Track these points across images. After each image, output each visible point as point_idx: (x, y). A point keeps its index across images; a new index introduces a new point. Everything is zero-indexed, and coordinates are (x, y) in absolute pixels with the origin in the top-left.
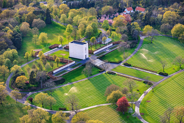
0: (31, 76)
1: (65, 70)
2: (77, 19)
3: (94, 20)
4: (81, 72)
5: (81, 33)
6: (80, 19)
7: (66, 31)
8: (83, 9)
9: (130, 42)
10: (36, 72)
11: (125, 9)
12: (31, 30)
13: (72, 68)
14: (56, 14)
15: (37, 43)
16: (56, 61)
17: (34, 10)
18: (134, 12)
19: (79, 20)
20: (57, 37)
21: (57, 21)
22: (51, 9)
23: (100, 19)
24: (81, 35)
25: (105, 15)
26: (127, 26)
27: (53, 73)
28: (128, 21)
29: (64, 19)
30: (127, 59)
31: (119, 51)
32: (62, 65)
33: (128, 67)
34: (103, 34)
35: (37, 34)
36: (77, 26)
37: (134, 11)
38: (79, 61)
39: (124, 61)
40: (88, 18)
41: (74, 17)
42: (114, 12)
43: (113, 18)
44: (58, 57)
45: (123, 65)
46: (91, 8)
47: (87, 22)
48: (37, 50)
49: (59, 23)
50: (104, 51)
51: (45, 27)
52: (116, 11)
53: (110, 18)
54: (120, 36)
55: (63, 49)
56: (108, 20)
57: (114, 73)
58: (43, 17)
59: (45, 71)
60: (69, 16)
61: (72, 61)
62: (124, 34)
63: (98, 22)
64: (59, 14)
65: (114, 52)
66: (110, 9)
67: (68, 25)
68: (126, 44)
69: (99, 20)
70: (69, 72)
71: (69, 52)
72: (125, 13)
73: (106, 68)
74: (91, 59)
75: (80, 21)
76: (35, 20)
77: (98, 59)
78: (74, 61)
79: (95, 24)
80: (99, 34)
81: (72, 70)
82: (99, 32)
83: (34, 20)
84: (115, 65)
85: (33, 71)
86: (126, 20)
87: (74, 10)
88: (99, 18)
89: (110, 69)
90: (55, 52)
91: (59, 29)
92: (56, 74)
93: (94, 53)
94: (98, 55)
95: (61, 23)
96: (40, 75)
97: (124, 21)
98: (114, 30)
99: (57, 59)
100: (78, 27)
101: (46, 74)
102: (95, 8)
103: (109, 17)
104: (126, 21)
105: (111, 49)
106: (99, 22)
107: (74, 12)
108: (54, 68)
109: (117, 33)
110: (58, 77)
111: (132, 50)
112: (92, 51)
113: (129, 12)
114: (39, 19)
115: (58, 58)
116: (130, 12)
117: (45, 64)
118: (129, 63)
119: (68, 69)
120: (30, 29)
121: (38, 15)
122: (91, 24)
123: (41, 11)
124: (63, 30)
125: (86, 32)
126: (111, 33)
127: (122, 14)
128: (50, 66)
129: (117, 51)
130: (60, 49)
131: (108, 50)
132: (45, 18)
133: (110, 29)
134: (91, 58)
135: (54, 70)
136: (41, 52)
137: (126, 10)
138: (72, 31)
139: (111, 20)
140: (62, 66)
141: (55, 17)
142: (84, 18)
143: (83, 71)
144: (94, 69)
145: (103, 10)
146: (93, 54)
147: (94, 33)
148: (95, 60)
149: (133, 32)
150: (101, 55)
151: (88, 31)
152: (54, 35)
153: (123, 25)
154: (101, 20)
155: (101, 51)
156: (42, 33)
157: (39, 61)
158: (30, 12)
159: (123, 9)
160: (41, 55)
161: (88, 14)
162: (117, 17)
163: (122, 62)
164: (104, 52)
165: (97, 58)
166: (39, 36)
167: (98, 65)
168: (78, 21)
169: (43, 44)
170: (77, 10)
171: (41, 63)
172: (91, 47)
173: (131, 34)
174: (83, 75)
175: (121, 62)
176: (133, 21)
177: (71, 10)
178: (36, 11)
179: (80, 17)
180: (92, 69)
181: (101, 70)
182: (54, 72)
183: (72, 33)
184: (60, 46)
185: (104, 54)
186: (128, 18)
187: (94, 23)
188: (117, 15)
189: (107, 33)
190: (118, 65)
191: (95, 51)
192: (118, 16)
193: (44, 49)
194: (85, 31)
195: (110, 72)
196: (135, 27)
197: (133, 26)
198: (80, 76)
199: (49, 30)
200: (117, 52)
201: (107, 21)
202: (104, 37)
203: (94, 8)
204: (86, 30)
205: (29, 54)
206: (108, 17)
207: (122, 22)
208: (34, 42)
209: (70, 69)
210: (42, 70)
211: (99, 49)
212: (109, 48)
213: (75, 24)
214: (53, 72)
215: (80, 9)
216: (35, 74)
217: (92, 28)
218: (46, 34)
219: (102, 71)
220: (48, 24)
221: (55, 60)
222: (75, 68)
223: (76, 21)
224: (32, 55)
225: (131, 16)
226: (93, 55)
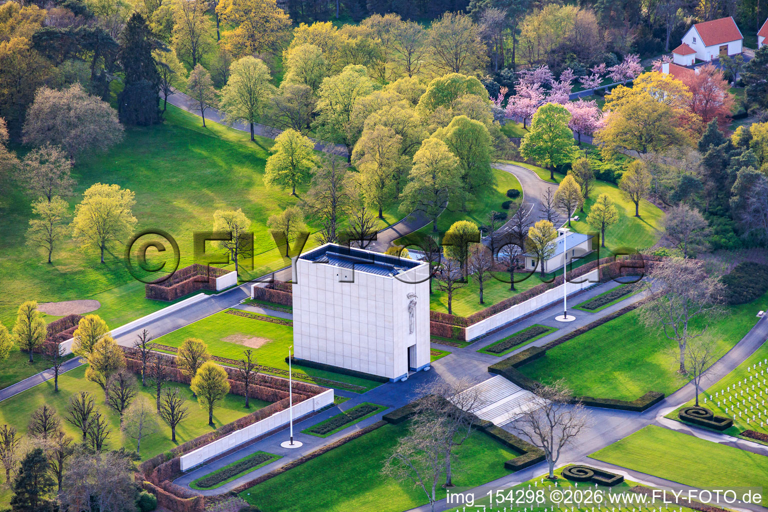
0: (21, 484)
1: (266, 448)
2: (348, 94)
3: (466, 99)
4: (379, 467)
5: (374, 191)
6: (366, 93)
7: (268, 176)
8: (390, 24)
9: (724, 266)
10: (61, 456)
11: (683, 30)
12: (14, 168)
13: (313, 437)
14: (192, 57)
15: (61, 255)
16: (201, 386)
17: (37, 26)
18: (751, 54)
19: (358, 103)
20: (203, 218)
21: (203, 106)
22: (159, 22)
23: (507, 96)
24: (372, 206)
25: (543, 71)
26: (702, 148)
27: (176, 471)
28: (706, 114)
29: (251, 95)
30: (703, 381)
31: (647, 320)
32: (242, 415)
33: (714, 439)
34: (534, 200)
35: (63, 197)
36: (348, 144)
37: (750, 43)
38: (364, 386)
39: (680, 395)
40: (429, 88)
41: (321, 76)
42: (610, 48)
43: (599, 95)
44: (216, 358)
45: (675, 425)
46: (447, 17)
47: (416, 114)
48: (61, 309)
49: (217, 118)
50: (538, 321)
51: (118, 149)
52: (617, 46)
53: (577, 92)
54: (653, 223)
55: (249, 303)
56: (568, 106)
57: (611, 476)
58: (101, 79)
59: (121, 454)
60: (289, 75)
61: (314, 385)
62: (683, 208)
63: (496, 119)
64: (212, 58)
65: (614, 329)
66: (577, 27)
67: (285, 137)
68: (698, 272)
69: (505, 104)
70: (294, 465)
71: (289, 324)
72: (688, 60)
73: (556, 440)
74: (449, 378)
75: (368, 110)
76: (46, 97)
77: (498, 378)
78: (326, 385)
79: (475, 130)
80: (506, 206)
81: (316, 449)
82: (503, 190)
83: (39, 98)
84: (621, 424)
85: (38, 452)
86: (693, 110)
87: (322, 27)
88: (504, 90)
89: (584, 449)
90: (193, 325)
91: (214, 165)
92: (201, 476)
93: (472, 332)
94: (494, 350)
95: (228, 117)
96: (90, 481)
97: (682, 118)
98: (609, 178)
99: (210, 370)
100: (357, 148)
101: (133, 476)
102: (476, 19)
103: (575, 82)
104: (696, 118)
105: (590, 307)
106: (499, 117)
107: (325, 45)
108: (183, 437)
109: (634, 195)
110: (212, 500)
111: (740, 320)
112: (451, 318)
113: (714, 52)
114: (76, 89)
115: (212, 364)
116: (724, 49)
117: (119, 405)
118: (717, 413)
119: (286, 445)
120: (13, 158)
121: (68, 63)
122: (450, 130)
123: (87, 35)
124: (243, 171)
125: (409, 189)
126: (586, 196)
127: (666, 67)
128: (159, 421)
129: (634, 321)
130: (225, 302)
131: (571, 318)
132: (117, 81)
133: (584, 165)
134: (452, 369)
135: (186, 449)
136: (96, 317)
137: (692, 38)
138: (307, 175)
139: (584, 109)
140: (242, 424)
141: (188, 81)
142: (392, 86)
143: (395, 462)
144: (471, 445)
145: (532, 35)
146: (461, 337)
147: (468, 195)
148: (478, 380)
149: (744, 189)
150: (518, 352)
151: (428, 181)
152: (180, 203)
153: (674, 140)
154: (519, 104)
155: (518, 321)
156: (96, 187)
157: (74, 381)
158: (14, 40)
159: (671, 27)
160: (93, 338)
161: (425, 58)
162: (630, 85)
163: (670, 400)
164: (540, 331)
165: (493, 371)
166: (72, 208)
167: (499, 421)
168: (356, 107)
169: (102, 266)
170: (348, 27)
171: (96, 397)
172: (450, 290)
173: (727, 209)
174: (393, 487)
175: (658, 401)
176: (742, 117)
177: (303, 26)
178: (50, 35)
179: (365, 82)
180: (453, 449)
181: (520, 452)
182: (188, 461)
183: (312, 191)
184: (224, 281)
185: (540, 342)
186: (710, 98)
187: (466, 124)
188: (630, 72)
189: (560, 200)
190: (643, 420)
191: (472, 320)
192: (642, 76)
193: (109, 298)
194: (405, 182)
195: (581, 470)
196: (762, 160)
197: (745, 153)
198: (369, 496)
199: (143, 172)
200: (636, 334)
201: (561, 111)
202: (540, 224)
203: (464, 21)
204: (414, 171)
205: (10, 330)
206: (567, 85)
207: (664, 121)
208: (43, 252)
209: (298, 444)
210: (99, 446)
211: (504, 306)
212: (575, 302)
213: (334, 131)
214: (177, 464)
215: (368, 21)
216: (49, 473)
217: (453, 159)
218: (128, 196)
219: (522, 460)
220: (139, 124)
221: (196, 381)
222: (333, 440)
223: (339, 108)
224: (30, 344)
225: (729, 78)
226: (460, 347)
